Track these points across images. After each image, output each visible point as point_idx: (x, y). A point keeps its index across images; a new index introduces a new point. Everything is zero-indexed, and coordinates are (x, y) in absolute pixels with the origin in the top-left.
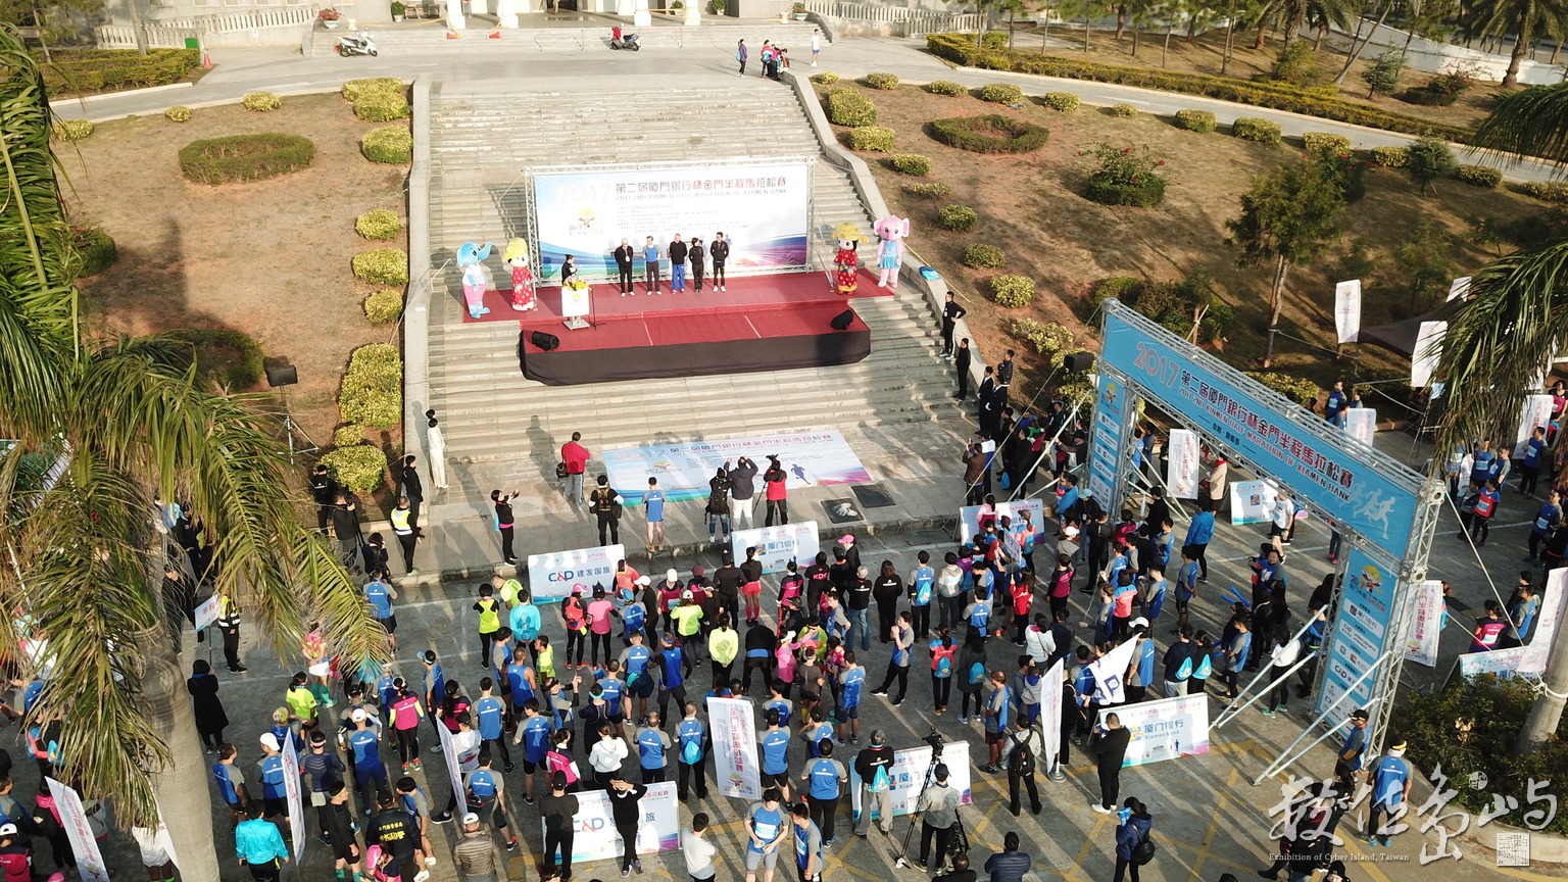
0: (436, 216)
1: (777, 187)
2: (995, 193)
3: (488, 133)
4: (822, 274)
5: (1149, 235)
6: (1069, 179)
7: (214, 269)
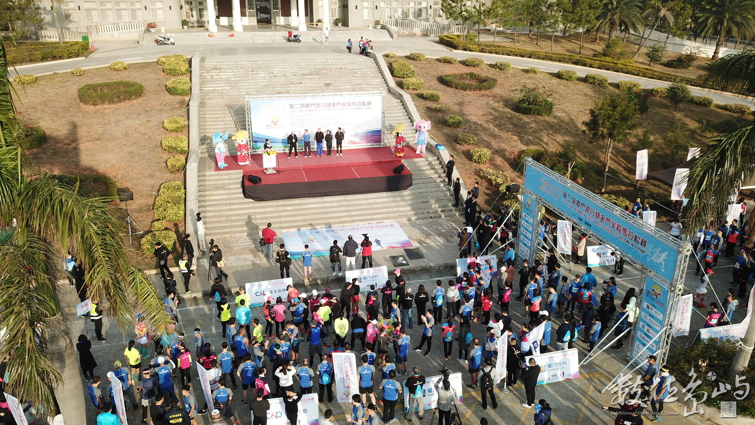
0: (202, 120)
1: (367, 106)
2: (472, 109)
3: (228, 81)
4: (389, 148)
5: (545, 129)
6: (507, 103)
7: (94, 146)
